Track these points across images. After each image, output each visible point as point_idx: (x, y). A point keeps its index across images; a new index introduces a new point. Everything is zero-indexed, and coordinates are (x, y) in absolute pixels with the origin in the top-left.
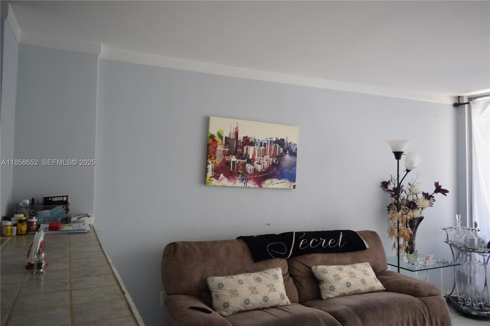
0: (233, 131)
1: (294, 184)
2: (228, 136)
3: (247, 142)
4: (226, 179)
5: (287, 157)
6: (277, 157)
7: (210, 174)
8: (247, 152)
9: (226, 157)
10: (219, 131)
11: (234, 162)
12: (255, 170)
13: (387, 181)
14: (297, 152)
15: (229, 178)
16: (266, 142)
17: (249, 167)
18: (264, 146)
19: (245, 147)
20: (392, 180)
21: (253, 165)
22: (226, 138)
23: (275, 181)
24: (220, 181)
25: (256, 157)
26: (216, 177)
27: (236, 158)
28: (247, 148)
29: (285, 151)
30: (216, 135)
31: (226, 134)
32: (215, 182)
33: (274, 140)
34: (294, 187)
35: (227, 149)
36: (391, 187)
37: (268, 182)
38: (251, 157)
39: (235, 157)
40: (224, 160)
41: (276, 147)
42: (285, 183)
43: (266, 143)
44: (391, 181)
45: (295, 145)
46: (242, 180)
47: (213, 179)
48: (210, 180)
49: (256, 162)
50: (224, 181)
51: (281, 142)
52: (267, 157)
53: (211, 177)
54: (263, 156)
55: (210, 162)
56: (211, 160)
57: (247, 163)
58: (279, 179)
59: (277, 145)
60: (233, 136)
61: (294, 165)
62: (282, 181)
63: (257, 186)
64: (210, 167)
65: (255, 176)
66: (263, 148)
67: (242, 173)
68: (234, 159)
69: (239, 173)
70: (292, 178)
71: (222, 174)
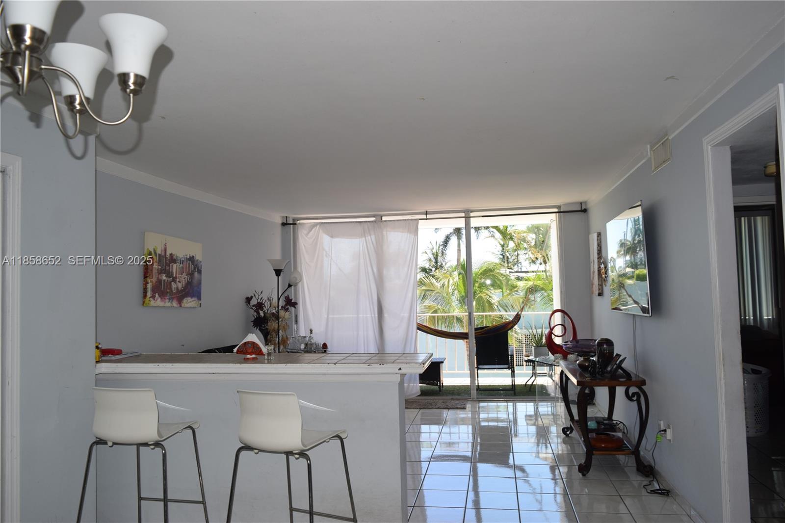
0: (163, 248)
1: (200, 302)
2: (160, 253)
3: (173, 260)
4: (159, 299)
5: (196, 274)
6: (190, 274)
7: (149, 294)
8: (172, 270)
9: (160, 275)
10: (154, 247)
11: (164, 280)
12: (177, 288)
13: (250, 297)
14: (202, 269)
15: (161, 298)
16: (183, 259)
17: (174, 285)
18: (183, 264)
19: (171, 265)
20: (255, 296)
21: (176, 283)
22: (159, 254)
23: (189, 299)
24: (156, 301)
25: (178, 275)
26: (153, 297)
27: (166, 276)
28: (172, 266)
29: (195, 268)
30: (153, 252)
31: (159, 252)
32: (153, 303)
33: (188, 257)
34: (200, 304)
35: (160, 267)
36: (254, 302)
37: (185, 301)
38: (174, 276)
39: (164, 275)
40: (158, 278)
41: (189, 264)
42: (195, 302)
43: (183, 261)
44: (253, 296)
45: (200, 262)
46: (170, 299)
47: (151, 299)
48: (149, 300)
49: (178, 280)
50: (159, 302)
51: (192, 259)
52: (184, 274)
53: (150, 298)
54: (182, 275)
55: (149, 281)
56: (150, 278)
57: (172, 281)
58: (192, 298)
59: (190, 262)
60: (163, 254)
61: (200, 283)
62: (193, 299)
63: (179, 305)
64: (149, 286)
65: (178, 295)
66: (181, 265)
67: (169, 292)
68: (164, 278)
69: (168, 292)
70: (199, 298)
71: (157, 294)
